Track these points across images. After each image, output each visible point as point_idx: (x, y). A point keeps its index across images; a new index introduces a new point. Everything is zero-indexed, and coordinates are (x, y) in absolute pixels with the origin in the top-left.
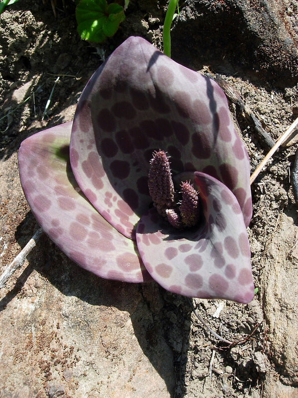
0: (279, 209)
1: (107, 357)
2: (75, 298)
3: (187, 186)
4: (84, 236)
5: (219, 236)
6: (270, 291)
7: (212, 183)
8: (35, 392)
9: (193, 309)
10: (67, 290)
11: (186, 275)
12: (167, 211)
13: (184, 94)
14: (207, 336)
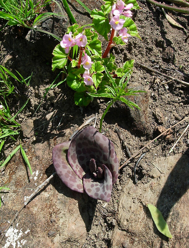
0: (129, 177)
1: (69, 213)
2: (62, 194)
3: (100, 168)
4: (69, 177)
5: (105, 184)
6: (121, 202)
7: (106, 169)
8: (46, 220)
9: (97, 204)
10: (60, 192)
11: (95, 193)
12: (94, 173)
13: (102, 144)
14: (100, 212)
